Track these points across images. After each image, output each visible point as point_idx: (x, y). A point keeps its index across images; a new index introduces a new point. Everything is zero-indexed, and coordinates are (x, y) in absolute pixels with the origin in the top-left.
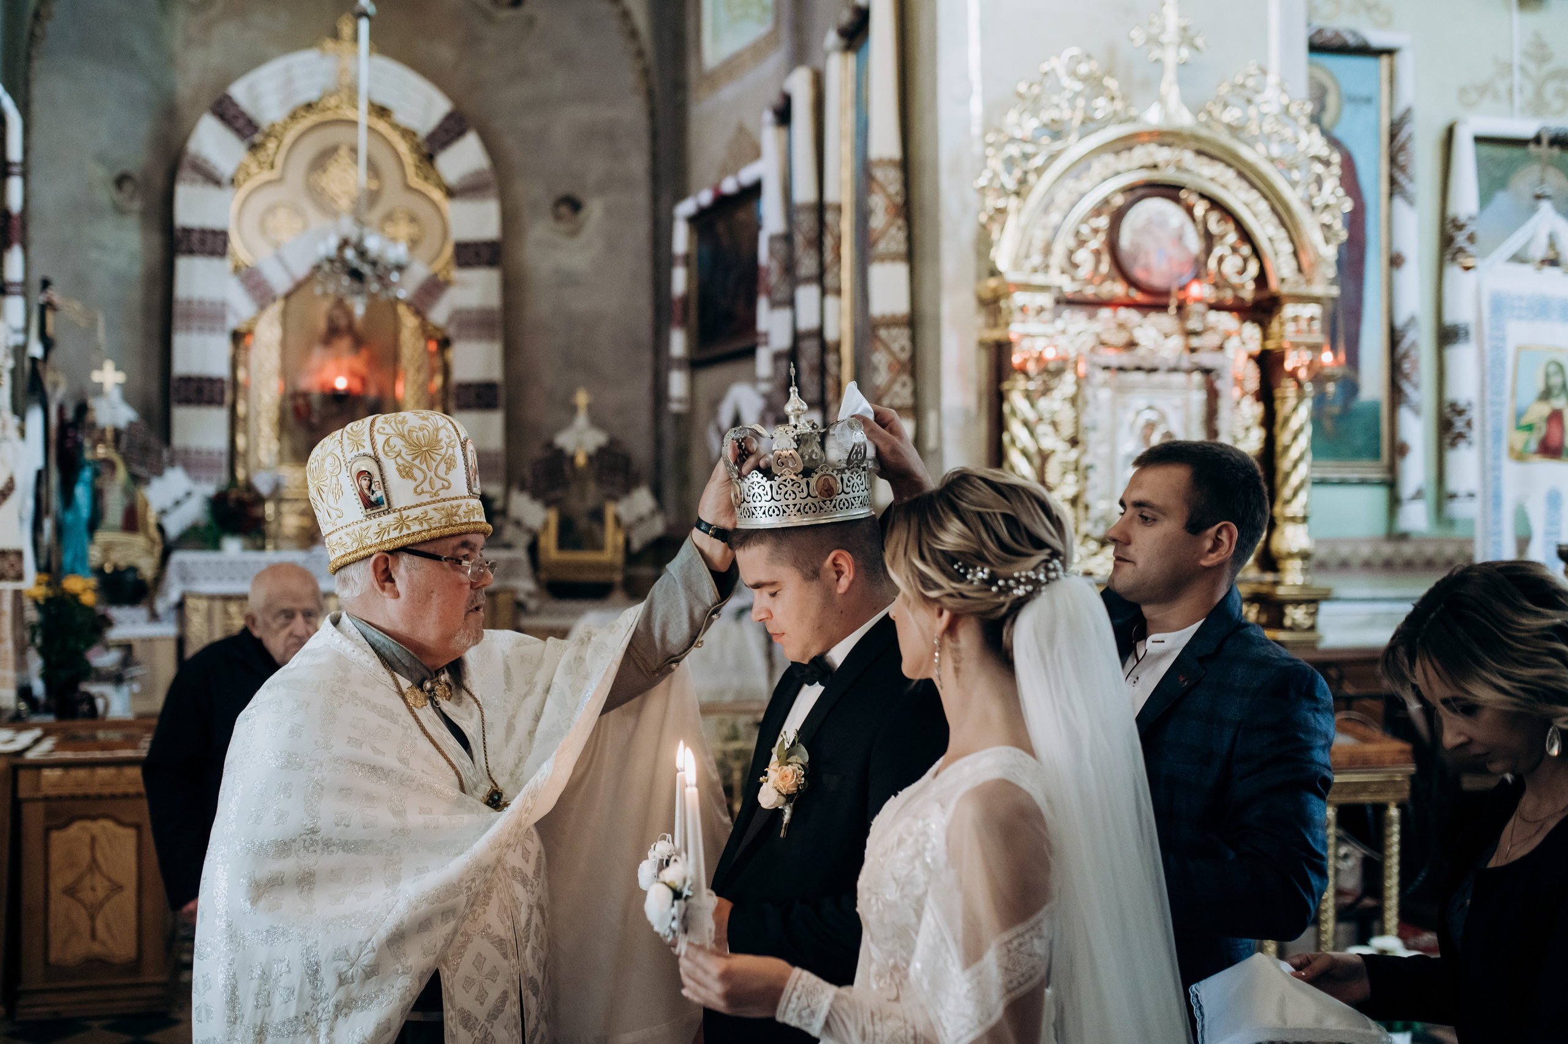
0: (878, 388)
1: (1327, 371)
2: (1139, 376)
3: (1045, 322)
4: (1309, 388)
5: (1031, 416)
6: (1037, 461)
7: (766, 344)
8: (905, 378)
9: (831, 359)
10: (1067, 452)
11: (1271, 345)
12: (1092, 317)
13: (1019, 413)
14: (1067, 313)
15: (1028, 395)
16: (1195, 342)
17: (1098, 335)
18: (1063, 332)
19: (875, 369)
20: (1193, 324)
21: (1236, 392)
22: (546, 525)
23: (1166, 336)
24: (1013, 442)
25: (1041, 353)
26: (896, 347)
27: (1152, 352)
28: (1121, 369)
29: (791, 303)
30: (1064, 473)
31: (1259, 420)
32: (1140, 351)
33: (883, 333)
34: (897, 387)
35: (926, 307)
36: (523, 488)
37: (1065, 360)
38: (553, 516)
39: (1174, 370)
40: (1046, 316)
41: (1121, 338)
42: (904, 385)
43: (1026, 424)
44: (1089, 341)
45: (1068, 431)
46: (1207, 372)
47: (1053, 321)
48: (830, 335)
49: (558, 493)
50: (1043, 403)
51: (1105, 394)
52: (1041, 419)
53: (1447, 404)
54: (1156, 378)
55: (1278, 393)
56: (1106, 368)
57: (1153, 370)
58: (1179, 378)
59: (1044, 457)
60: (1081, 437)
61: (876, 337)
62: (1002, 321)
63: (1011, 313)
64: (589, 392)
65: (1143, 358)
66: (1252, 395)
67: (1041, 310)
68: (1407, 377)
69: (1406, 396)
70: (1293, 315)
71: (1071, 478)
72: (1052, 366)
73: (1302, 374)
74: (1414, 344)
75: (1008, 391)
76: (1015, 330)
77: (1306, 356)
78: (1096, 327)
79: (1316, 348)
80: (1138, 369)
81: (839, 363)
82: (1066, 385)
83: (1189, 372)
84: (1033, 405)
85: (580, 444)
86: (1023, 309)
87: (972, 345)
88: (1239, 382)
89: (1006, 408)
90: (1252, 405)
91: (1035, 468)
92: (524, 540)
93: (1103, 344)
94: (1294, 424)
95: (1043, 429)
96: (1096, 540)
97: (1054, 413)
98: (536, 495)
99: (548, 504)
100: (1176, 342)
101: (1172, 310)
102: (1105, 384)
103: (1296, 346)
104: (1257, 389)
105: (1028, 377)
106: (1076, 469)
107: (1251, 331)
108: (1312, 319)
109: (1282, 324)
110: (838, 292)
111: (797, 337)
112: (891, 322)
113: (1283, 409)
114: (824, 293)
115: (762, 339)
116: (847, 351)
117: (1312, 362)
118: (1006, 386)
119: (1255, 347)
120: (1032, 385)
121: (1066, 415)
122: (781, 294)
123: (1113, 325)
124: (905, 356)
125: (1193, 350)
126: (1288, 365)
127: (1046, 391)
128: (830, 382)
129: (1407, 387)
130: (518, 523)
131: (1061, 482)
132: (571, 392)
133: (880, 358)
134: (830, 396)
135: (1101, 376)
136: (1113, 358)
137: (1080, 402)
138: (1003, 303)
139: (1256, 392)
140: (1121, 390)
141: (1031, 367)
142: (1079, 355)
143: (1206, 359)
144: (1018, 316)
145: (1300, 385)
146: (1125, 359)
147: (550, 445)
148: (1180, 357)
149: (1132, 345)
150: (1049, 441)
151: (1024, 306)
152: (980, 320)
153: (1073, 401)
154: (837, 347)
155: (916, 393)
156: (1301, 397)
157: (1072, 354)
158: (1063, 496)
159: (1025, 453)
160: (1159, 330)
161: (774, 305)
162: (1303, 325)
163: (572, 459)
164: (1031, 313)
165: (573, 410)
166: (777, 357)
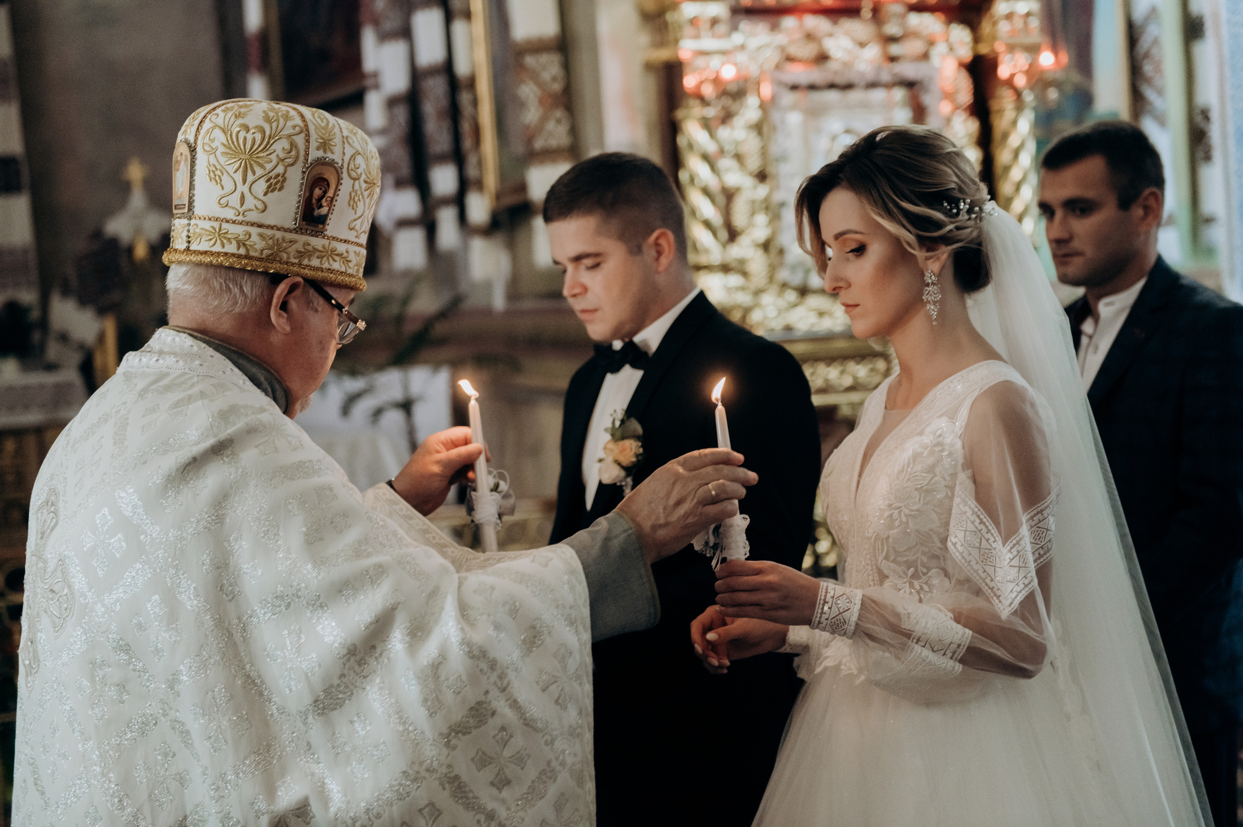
0: (527, 127)
1: (1050, 76)
2: (833, 96)
3: (720, 37)
4: (1029, 97)
5: (711, 147)
6: (721, 200)
7: (377, 87)
8: (559, 113)
9: (465, 98)
10: (755, 188)
11: (984, 49)
12: (774, 27)
13: (695, 147)
14: (745, 24)
15: (706, 124)
16: (895, 49)
17: (782, 49)
18: (742, 47)
19: (521, 105)
20: (892, 29)
21: (945, 108)
22: (101, 338)
23: (862, 45)
24: (692, 180)
25: (717, 72)
26: (546, 76)
27: (847, 65)
28: (812, 87)
29: (406, 33)
30: (753, 214)
31: (974, 139)
32: (832, 66)
33: (530, 60)
34: (551, 126)
35: (579, 25)
36: (66, 292)
37: (746, 80)
38: (110, 327)
39: (873, 85)
40: (722, 28)
41: (808, 51)
42: (558, 121)
43: (706, 157)
44: (771, 57)
45: (754, 163)
46: (910, 85)
47: (728, 35)
48: (462, 68)
49: (116, 296)
50: (724, 133)
51: (794, 119)
52: (722, 152)
53: (1197, 111)
54: (854, 96)
55: (994, 105)
56: (794, 88)
57: (848, 87)
58: (878, 95)
59: (729, 195)
60: (771, 170)
61: (521, 67)
62: (671, 37)
63: (680, 27)
64: (143, 162)
65: (836, 73)
66: (965, 110)
67: (714, 22)
68: (1149, 81)
69: (1150, 103)
70: (1006, 12)
71: (761, 219)
72: (733, 88)
73: (1020, 81)
74: (1156, 41)
75: (684, 119)
76: (686, 49)
77: (1022, 60)
78: (780, 39)
79: (1033, 50)
80: (832, 86)
81: (475, 103)
82: (750, 110)
83: (889, 86)
84: (712, 135)
85: (138, 231)
86: (693, 22)
87: (637, 69)
88: (949, 96)
89: (681, 141)
90: (965, 121)
91: (719, 208)
92: (75, 358)
93: (790, 59)
94: (1014, 141)
95: (726, 163)
96: (795, 289)
97: (737, 143)
98: (84, 301)
99: (102, 311)
100: (872, 53)
101: (866, 13)
102: (794, 107)
103: (1011, 48)
104: (970, 103)
105: (704, 101)
106: (767, 208)
107: (960, 34)
108: (1028, 14)
109: (995, 24)
110: (468, 15)
111: (417, 75)
112: (538, 47)
113: (1000, 123)
114: (449, 18)
115: (369, 82)
116: (484, 88)
117: (1031, 65)
118: (680, 114)
119: (966, 53)
120: (711, 112)
121: (751, 144)
122: (392, 23)
123: (797, 35)
124: (557, 87)
125: (893, 59)
126: (1003, 72)
127: (727, 117)
128: (466, 127)
129: (1149, 93)
130: (64, 338)
131: (751, 225)
132: (120, 165)
133: (528, 91)
134: (467, 143)
135: (788, 98)
136: (800, 73)
137: (765, 129)
138: (670, 17)
139: (969, 106)
140: (814, 113)
141: (708, 91)
142: (762, 72)
143: (909, 70)
144: (688, 30)
145: (1018, 94)
146: (815, 75)
147: (98, 234)
148: (879, 69)
149: (822, 58)
150: (734, 177)
151: (695, 18)
152: (644, 38)
153: (758, 128)
154: (471, 83)
155: (574, 131)
156: (1020, 106)
157: (753, 71)
158: (753, 241)
159: (706, 192)
160: (853, 39)
161: (384, 37)
162: (1019, 23)
163: (130, 250)
164: (704, 26)
165: (126, 188)
166: (392, 102)
